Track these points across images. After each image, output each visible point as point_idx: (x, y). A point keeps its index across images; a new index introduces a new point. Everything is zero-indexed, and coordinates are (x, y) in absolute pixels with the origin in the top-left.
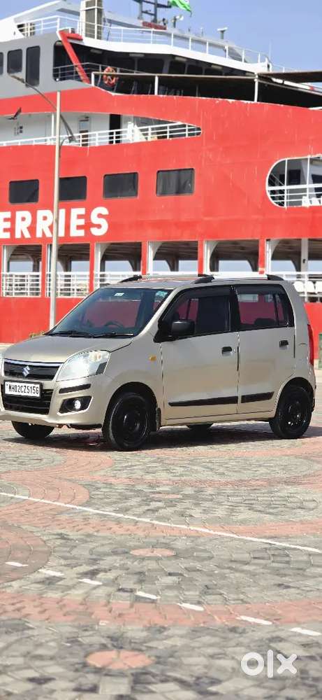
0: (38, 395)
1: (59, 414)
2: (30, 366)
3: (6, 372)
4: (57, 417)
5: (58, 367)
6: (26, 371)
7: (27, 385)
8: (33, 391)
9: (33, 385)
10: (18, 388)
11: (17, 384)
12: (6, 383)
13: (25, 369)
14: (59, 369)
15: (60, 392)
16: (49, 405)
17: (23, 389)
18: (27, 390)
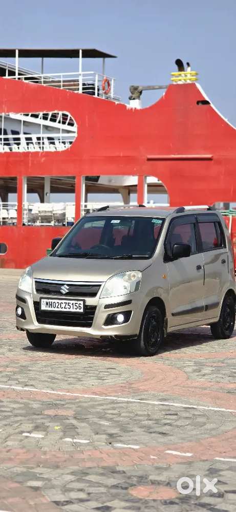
0: (82, 311)
1: (103, 326)
2: (68, 285)
3: (38, 290)
4: (101, 329)
5: (100, 285)
6: (65, 289)
7: (67, 302)
8: (75, 307)
9: (74, 302)
10: (57, 305)
11: (56, 301)
12: (42, 300)
13: (62, 287)
14: (102, 287)
15: (105, 308)
16: (92, 319)
17: (63, 305)
18: (67, 306)
